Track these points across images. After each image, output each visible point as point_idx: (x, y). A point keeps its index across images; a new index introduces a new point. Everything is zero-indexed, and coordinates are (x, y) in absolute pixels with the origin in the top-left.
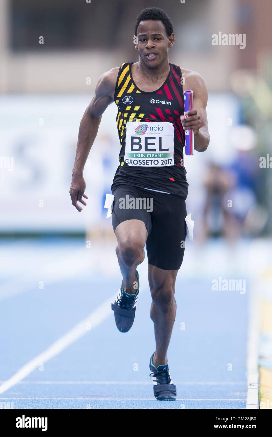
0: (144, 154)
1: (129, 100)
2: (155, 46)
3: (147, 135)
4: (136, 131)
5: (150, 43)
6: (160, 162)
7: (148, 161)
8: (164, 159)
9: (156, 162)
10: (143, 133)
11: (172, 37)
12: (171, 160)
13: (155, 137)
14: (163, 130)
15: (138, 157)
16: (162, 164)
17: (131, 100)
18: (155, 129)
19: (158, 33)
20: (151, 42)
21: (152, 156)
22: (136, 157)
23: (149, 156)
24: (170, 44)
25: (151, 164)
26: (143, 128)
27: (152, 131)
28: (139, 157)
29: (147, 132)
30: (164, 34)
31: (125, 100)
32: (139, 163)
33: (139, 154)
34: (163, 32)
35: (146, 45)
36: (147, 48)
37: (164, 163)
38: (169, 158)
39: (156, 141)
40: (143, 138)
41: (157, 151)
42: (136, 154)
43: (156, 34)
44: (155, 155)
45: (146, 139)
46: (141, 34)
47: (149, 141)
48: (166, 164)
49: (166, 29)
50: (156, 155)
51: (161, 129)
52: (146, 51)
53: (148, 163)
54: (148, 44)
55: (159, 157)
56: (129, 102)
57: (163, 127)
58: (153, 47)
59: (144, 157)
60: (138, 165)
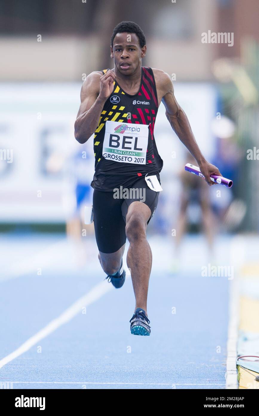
0: (121, 151)
1: (116, 99)
2: (129, 56)
3: (125, 134)
4: (115, 129)
5: (124, 53)
6: (134, 160)
7: (123, 158)
8: (137, 157)
9: (130, 159)
10: (122, 132)
11: (144, 49)
12: (144, 159)
13: (132, 137)
14: (139, 131)
15: (115, 153)
16: (135, 162)
17: (118, 99)
18: (134, 129)
19: (132, 45)
20: (126, 52)
21: (127, 153)
22: (114, 152)
23: (125, 153)
24: (143, 54)
25: (125, 160)
26: (122, 128)
27: (130, 132)
28: (117, 153)
29: (126, 131)
30: (137, 46)
31: (112, 99)
32: (116, 158)
33: (116, 150)
34: (137, 44)
35: (122, 55)
36: (122, 58)
37: (136, 161)
38: (142, 158)
39: (133, 141)
40: (121, 136)
41: (133, 150)
42: (114, 150)
43: (130, 45)
44: (129, 153)
45: (125, 138)
46: (117, 45)
47: (127, 140)
48: (138, 162)
49: (139, 41)
50: (131, 153)
51: (138, 130)
52: (121, 60)
53: (123, 160)
54: (123, 54)
55: (133, 155)
56: (116, 101)
57: (139, 129)
58: (128, 57)
59: (120, 154)
60: (114, 160)
